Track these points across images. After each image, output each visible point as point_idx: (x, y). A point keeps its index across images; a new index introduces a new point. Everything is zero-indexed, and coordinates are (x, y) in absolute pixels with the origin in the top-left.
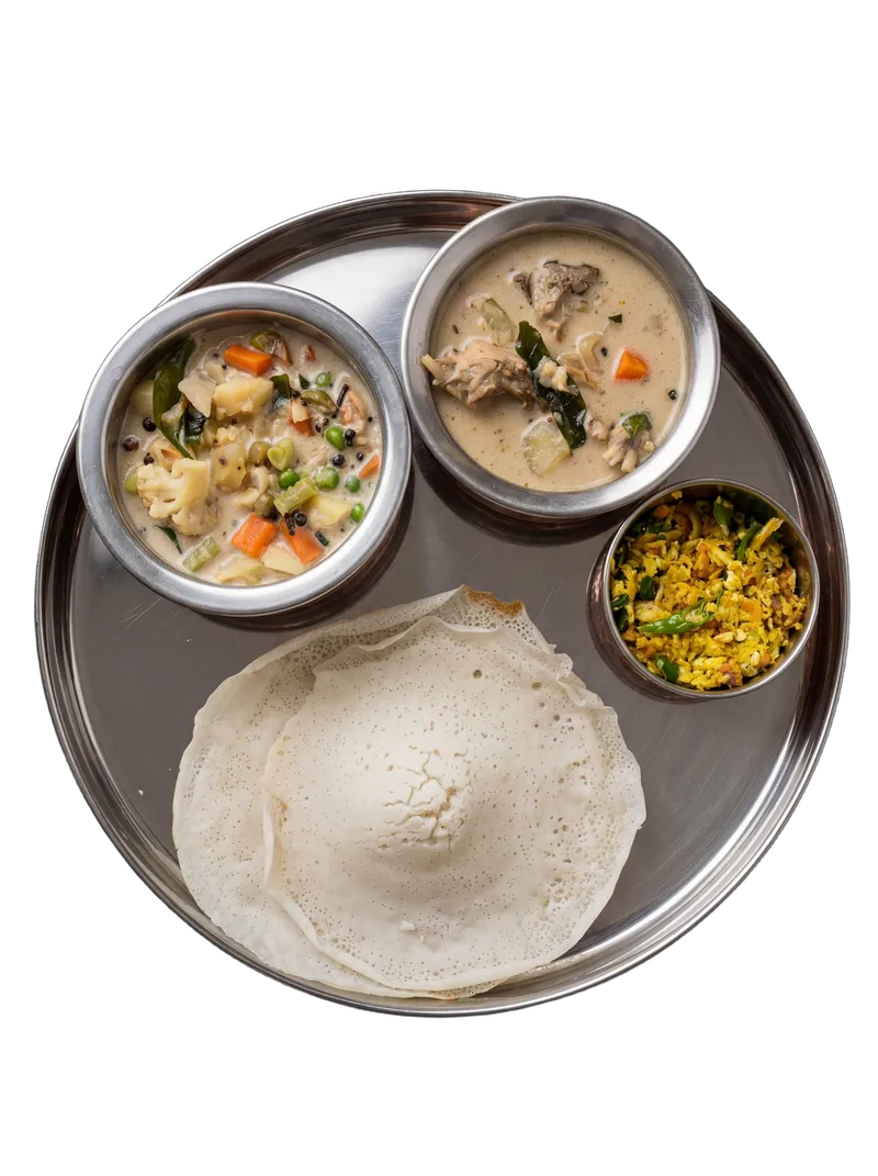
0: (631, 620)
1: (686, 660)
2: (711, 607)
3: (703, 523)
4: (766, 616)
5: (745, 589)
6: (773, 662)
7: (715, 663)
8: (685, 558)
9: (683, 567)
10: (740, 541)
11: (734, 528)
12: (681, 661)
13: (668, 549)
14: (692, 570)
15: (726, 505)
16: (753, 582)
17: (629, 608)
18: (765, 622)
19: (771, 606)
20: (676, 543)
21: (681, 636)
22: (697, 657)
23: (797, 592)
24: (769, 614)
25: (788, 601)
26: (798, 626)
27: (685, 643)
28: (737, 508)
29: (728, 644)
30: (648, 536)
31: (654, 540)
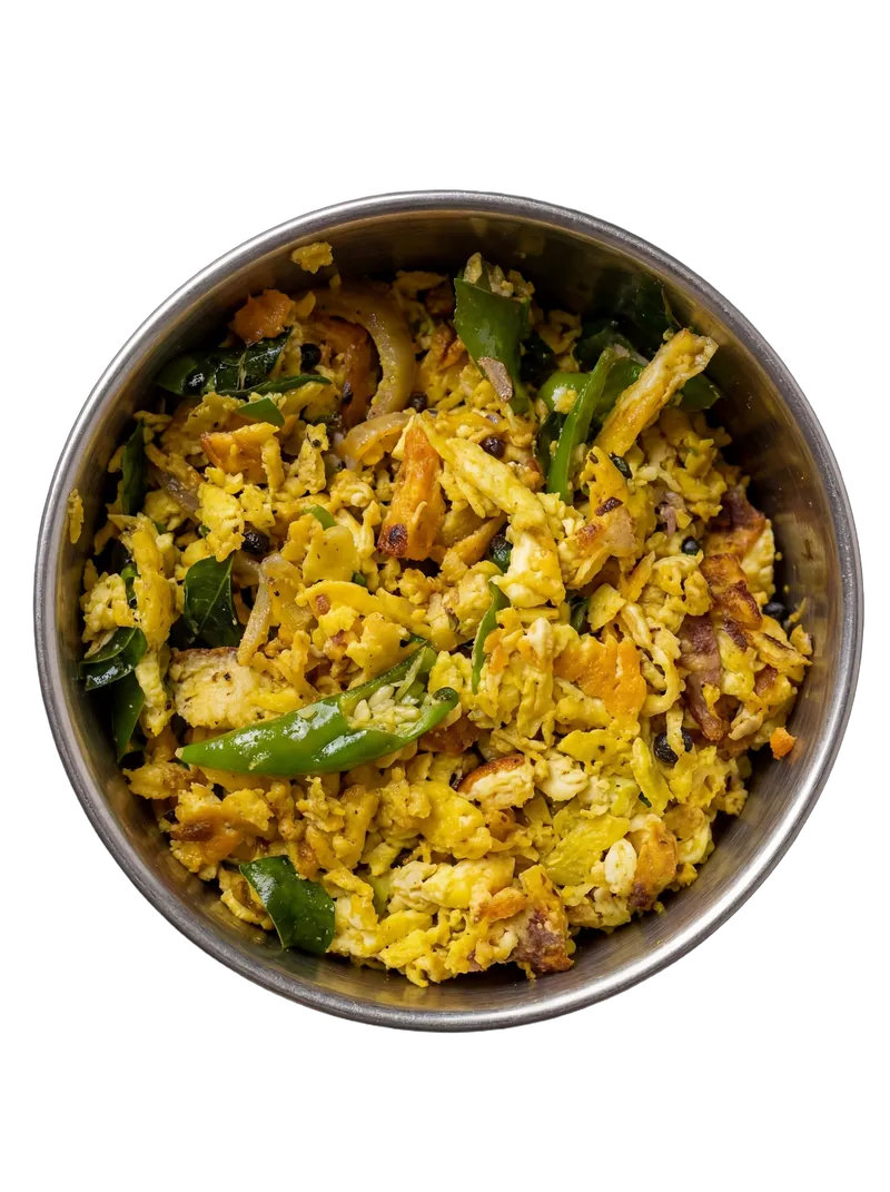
0: (157, 723)
1: (361, 870)
2: (448, 671)
3: (420, 356)
4: (660, 704)
5: (578, 602)
6: (689, 874)
7: (469, 884)
8: (354, 489)
9: (347, 521)
10: (556, 420)
11: (532, 371)
12: (343, 878)
13: (289, 454)
14: (377, 530)
15: (502, 287)
16: (609, 574)
17: (148, 676)
18: (655, 727)
19: (678, 663)
20: (317, 432)
21: (342, 782)
22: (397, 863)
23: (781, 605)
24: (672, 695)
25: (743, 644)
26: (779, 737)
27: (358, 809)
28: (548, 299)
29: (518, 815)
30: (214, 401)
31: (233, 422)
